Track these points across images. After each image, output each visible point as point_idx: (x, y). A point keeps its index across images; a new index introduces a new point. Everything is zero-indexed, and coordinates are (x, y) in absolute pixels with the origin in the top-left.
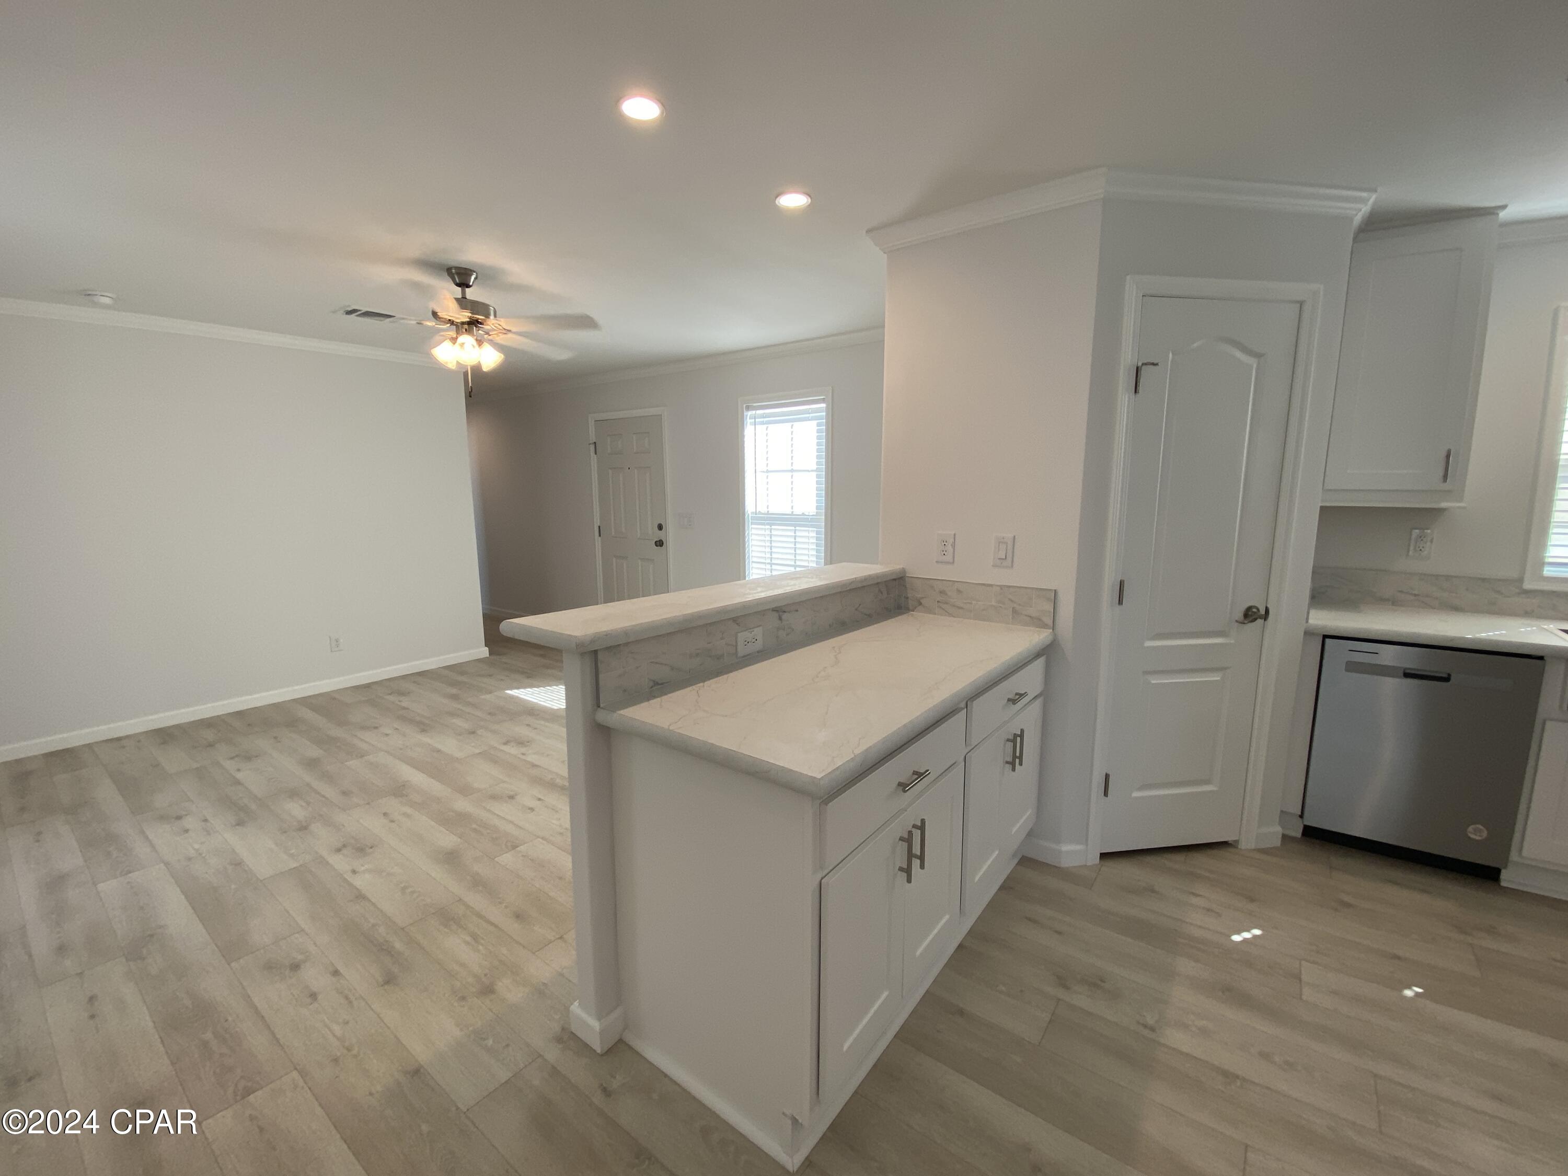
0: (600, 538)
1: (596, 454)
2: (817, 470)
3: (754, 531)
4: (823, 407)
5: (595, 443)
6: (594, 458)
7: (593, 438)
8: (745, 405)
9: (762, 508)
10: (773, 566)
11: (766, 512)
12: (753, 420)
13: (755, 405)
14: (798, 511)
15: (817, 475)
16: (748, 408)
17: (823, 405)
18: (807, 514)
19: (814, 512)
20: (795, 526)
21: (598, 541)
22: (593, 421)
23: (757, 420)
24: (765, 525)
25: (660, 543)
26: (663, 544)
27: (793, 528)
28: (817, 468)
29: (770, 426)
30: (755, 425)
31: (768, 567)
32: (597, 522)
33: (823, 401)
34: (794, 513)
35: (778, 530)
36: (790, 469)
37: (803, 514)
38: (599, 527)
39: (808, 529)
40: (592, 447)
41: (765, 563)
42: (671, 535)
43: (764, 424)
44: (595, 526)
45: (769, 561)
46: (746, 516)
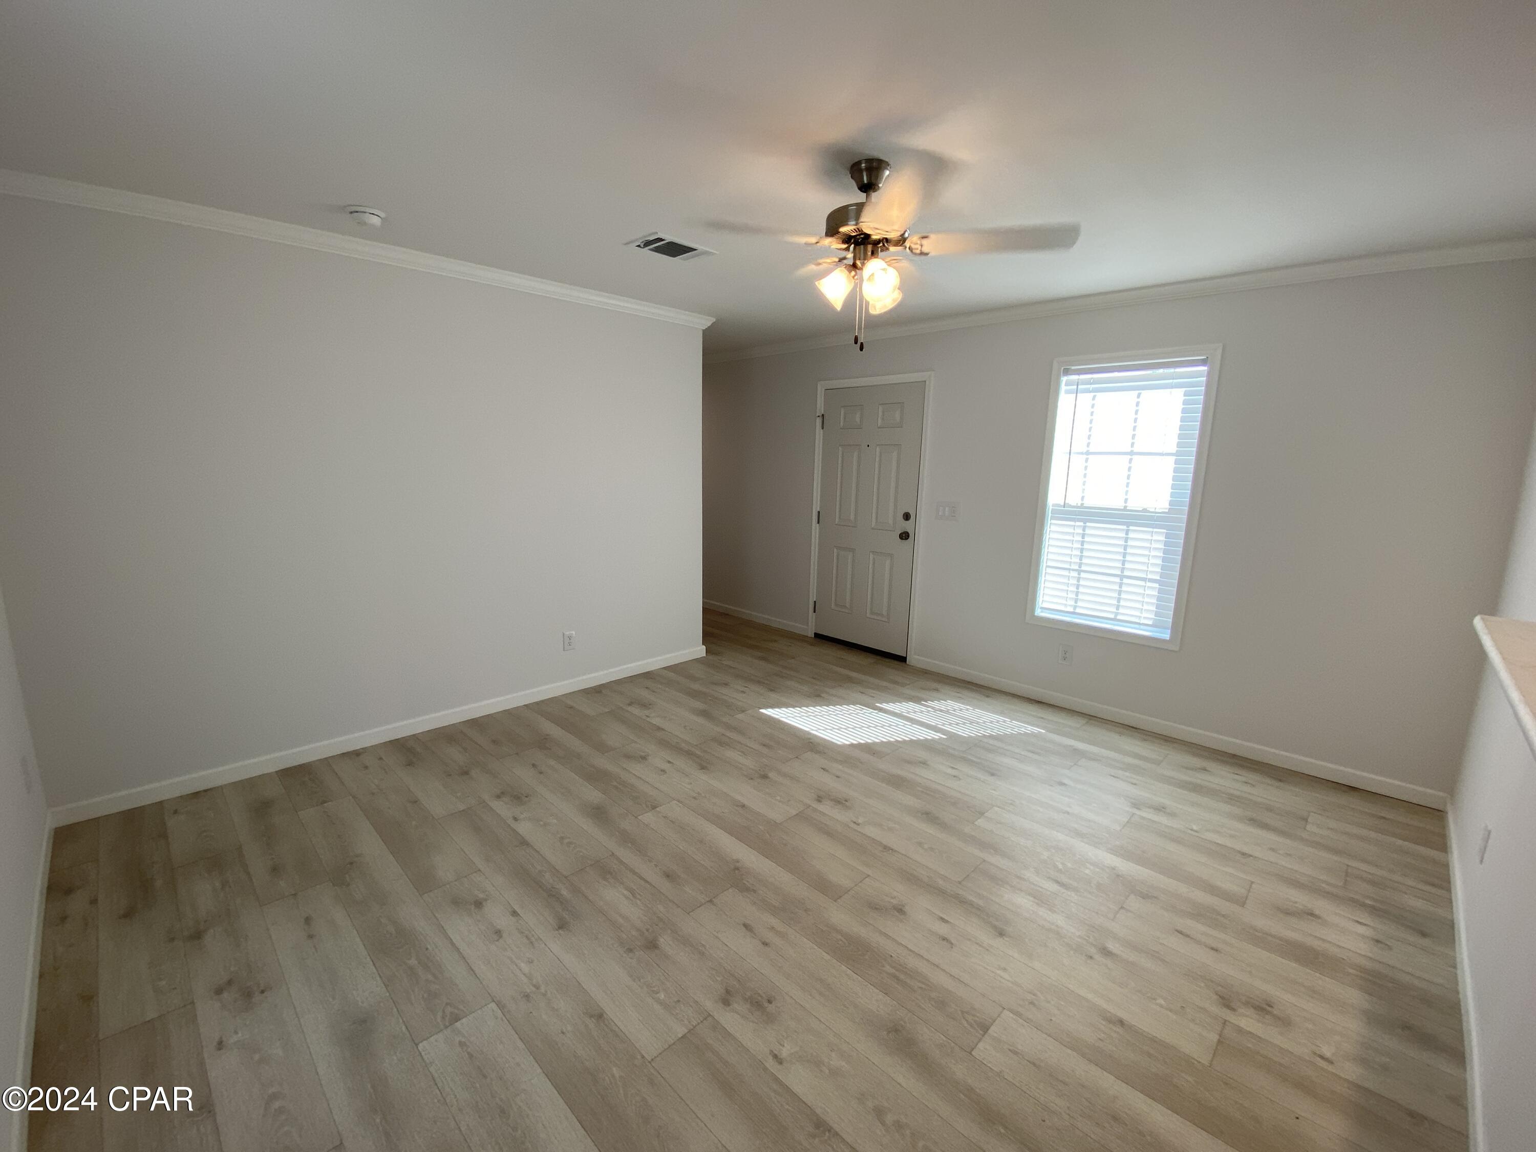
0: (818, 525)
1: (823, 429)
2: (1177, 454)
3: (1053, 528)
4: (1205, 370)
5: (823, 415)
6: (819, 433)
7: (820, 407)
8: (1062, 368)
9: (1074, 500)
10: (1082, 573)
11: (1079, 505)
12: (1075, 387)
13: (1073, 368)
14: (1136, 504)
15: (1176, 460)
16: (1067, 372)
17: (1204, 369)
18: (1151, 510)
19: (1166, 509)
20: (1128, 525)
21: (815, 526)
22: (823, 390)
23: (1080, 387)
24: (1075, 522)
25: (904, 536)
26: (908, 536)
27: (1125, 527)
28: (1177, 451)
29: (1098, 395)
30: (1077, 393)
31: (1075, 574)
32: (816, 507)
33: (1203, 362)
34: (1128, 508)
35: (1095, 530)
36: (1129, 451)
37: (1145, 510)
38: (819, 512)
39: (1151, 530)
40: (819, 421)
41: (1069, 569)
42: (922, 528)
43: (1090, 392)
44: (814, 510)
45: (1077, 567)
46: (1048, 508)
